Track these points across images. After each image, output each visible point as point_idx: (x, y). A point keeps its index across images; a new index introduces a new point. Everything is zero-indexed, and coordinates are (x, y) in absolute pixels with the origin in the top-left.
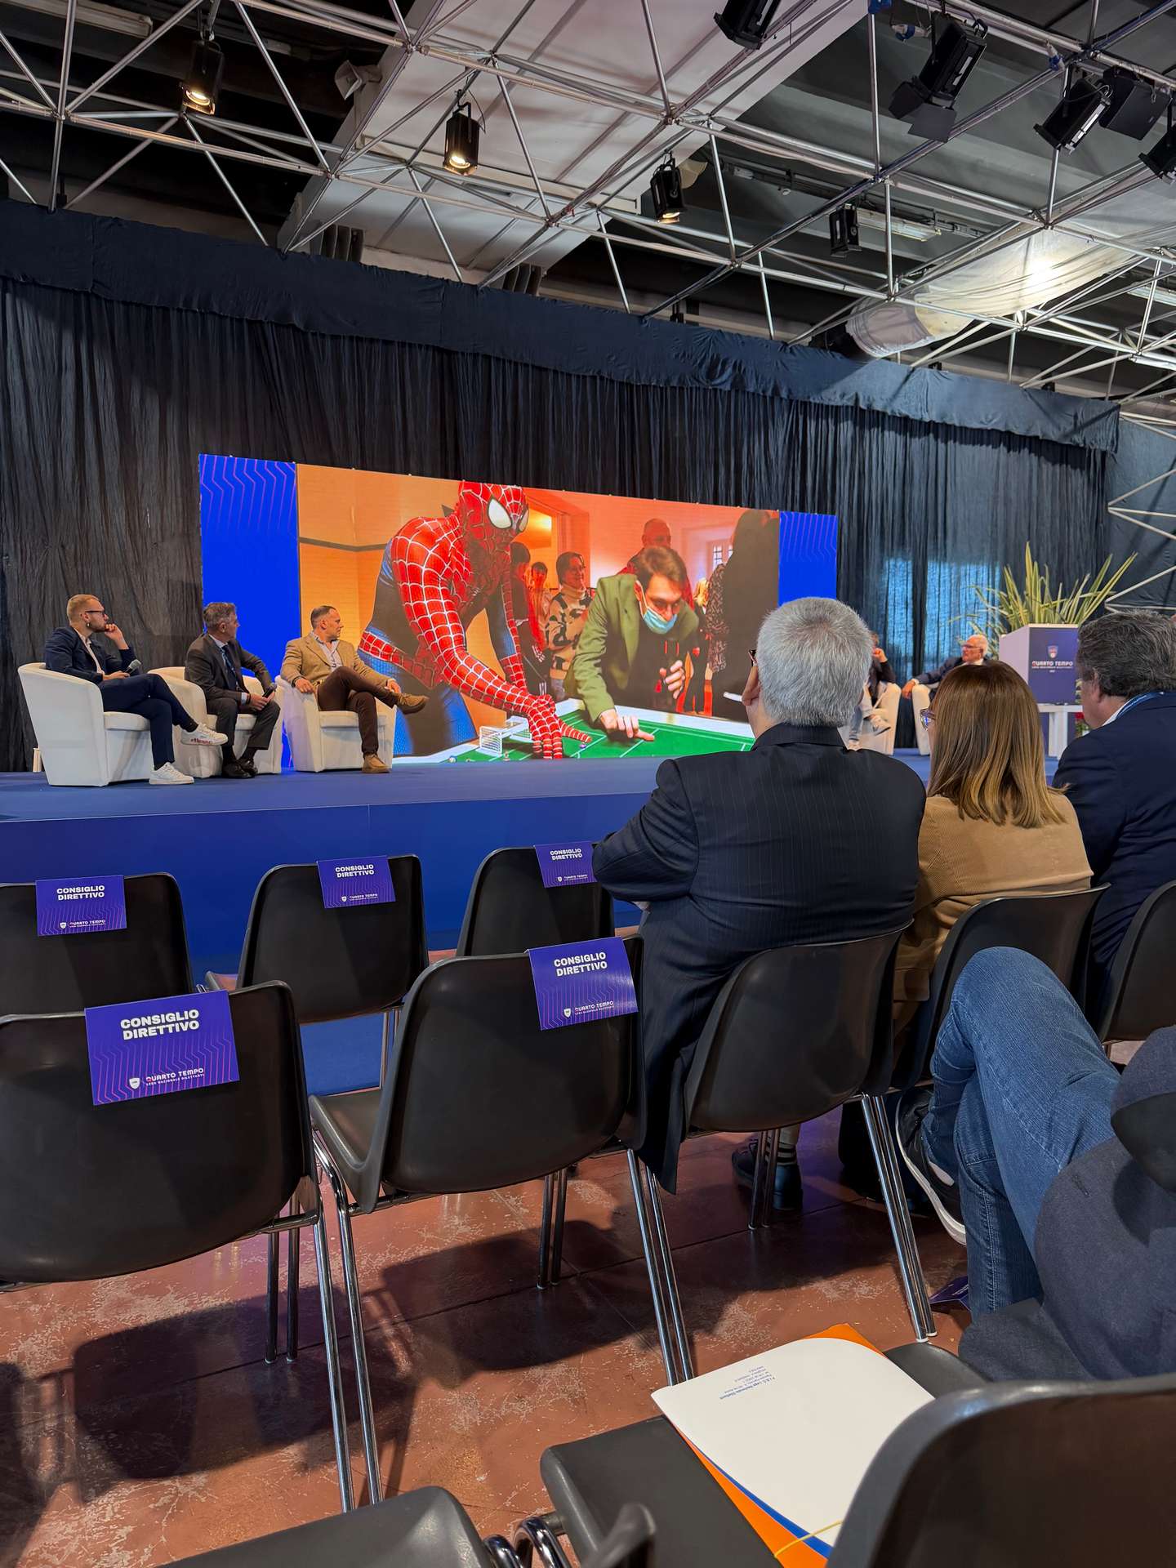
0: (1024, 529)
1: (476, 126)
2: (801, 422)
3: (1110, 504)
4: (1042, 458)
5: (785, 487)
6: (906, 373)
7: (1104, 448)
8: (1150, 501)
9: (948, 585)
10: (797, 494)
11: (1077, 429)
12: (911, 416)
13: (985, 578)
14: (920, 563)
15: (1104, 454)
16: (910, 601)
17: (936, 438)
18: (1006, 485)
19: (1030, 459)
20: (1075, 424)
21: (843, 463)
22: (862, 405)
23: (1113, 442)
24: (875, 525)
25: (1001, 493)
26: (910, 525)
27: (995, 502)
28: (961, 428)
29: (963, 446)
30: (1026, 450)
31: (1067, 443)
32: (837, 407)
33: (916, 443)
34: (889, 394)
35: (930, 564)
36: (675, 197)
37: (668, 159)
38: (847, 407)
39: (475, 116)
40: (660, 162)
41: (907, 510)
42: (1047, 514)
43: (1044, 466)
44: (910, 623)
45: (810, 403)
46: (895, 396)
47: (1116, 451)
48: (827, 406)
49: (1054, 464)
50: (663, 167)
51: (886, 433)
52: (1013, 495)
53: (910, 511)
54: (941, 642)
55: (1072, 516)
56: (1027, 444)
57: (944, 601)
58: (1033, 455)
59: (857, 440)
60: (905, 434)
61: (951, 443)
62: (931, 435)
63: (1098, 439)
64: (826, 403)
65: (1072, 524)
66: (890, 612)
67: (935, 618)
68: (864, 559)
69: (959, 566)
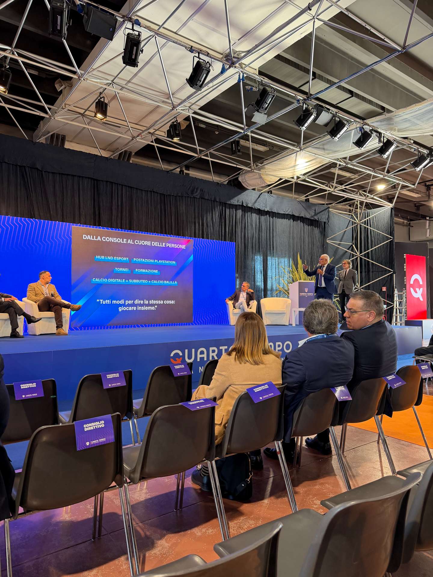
0: (299, 248)
1: (106, 105)
2: (224, 209)
3: (327, 239)
4: (305, 224)
5: (219, 231)
6: (259, 195)
7: (325, 221)
8: (340, 238)
9: (275, 265)
10: (223, 234)
11: (316, 214)
12: (261, 209)
13: (287, 263)
14: (265, 258)
15: (325, 223)
16: (262, 271)
17: (270, 217)
18: (293, 233)
19: (301, 224)
20: (315, 213)
21: (238, 224)
22: (244, 205)
23: (327, 219)
24: (250, 245)
25: (291, 235)
27: (290, 238)
28: (278, 213)
29: (278, 219)
30: (299, 221)
31: (312, 219)
32: (236, 205)
33: (263, 218)
34: (253, 201)
35: (269, 258)
36: (178, 133)
37: (175, 120)
38: (239, 205)
39: (106, 101)
40: (173, 121)
41: (260, 240)
42: (307, 242)
43: (305, 226)
44: (263, 278)
45: (227, 203)
46: (255, 202)
47: (328, 222)
48: (233, 205)
49: (308, 226)
50: (173, 122)
51: (253, 214)
52: (295, 236)
53: (261, 240)
54: (273, 285)
55: (315, 243)
56: (300, 219)
57: (274, 271)
58: (301, 223)
59: (243, 216)
60: (259, 215)
61: (274, 218)
62: (268, 215)
63: (323, 218)
64: (232, 203)
65: (315, 245)
66: (256, 274)
67: (271, 276)
68: (247, 256)
69: (278, 259)
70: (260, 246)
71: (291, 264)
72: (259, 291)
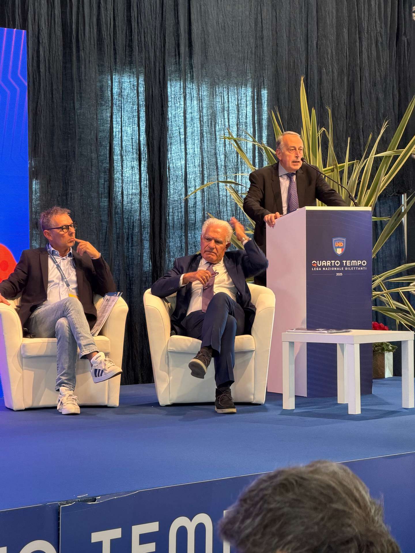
9: (197, 124)
13: (250, 115)
14: (156, 92)
16: (144, 149)
26: (139, 33)
41: (134, 13)
42: (330, 20)
44: (145, 182)
53: (139, 12)
54: (191, 210)
57: (193, 148)
65: (365, 35)
66: (117, 165)
67: (181, 173)
68: (76, 83)
69: (212, 95)
70: (135, 37)
71: (265, 116)
72: (130, 237)
